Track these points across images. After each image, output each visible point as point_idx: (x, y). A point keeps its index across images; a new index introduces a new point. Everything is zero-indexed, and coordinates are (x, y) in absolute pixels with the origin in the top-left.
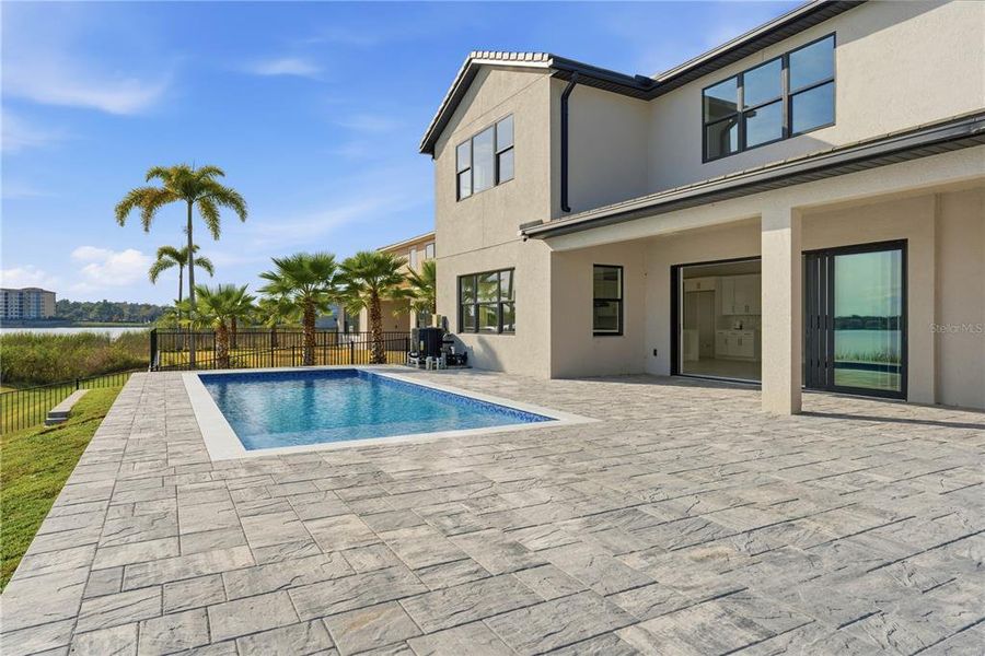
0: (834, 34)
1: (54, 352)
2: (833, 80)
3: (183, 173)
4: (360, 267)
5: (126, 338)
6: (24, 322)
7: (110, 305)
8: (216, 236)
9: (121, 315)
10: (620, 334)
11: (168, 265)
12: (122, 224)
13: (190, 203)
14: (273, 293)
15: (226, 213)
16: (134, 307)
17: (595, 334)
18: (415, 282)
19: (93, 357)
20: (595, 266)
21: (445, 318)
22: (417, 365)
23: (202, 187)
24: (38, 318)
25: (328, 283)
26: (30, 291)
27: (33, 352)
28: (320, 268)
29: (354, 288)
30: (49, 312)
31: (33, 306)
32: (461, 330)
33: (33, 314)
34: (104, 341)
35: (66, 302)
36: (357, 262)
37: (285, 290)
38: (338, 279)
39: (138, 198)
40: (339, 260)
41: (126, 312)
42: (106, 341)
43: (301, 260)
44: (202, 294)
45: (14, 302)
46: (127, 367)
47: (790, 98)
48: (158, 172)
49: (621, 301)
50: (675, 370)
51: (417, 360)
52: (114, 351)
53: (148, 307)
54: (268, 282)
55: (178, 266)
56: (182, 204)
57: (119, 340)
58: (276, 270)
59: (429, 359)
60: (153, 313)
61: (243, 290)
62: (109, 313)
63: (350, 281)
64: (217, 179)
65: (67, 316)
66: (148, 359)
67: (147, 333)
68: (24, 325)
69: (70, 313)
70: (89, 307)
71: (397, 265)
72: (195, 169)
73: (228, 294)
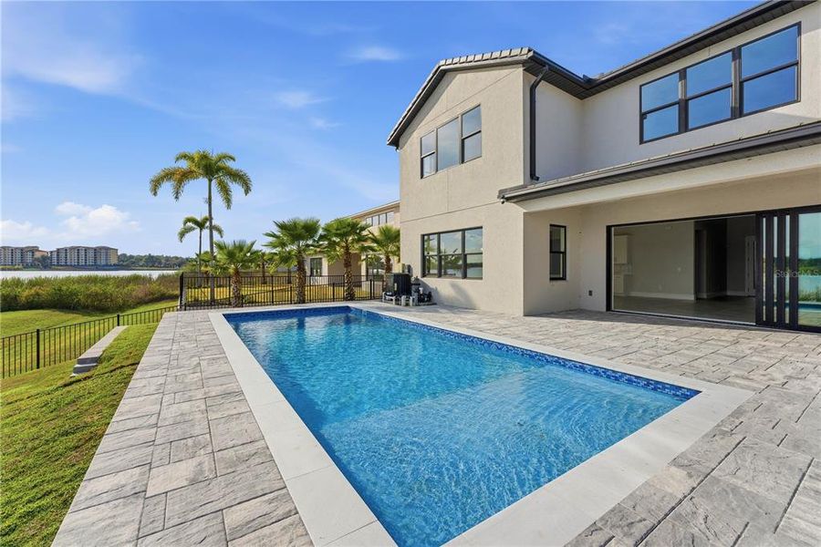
0: (799, 24)
1: (110, 289)
2: (797, 64)
3: (204, 157)
4: (337, 230)
5: (162, 278)
6: (97, 268)
7: (153, 257)
8: (229, 207)
9: (160, 263)
10: (564, 278)
11: (191, 229)
12: (155, 194)
13: (210, 181)
14: (275, 247)
15: (236, 189)
16: (168, 259)
17: (552, 279)
18: (375, 240)
19: (138, 291)
20: (551, 225)
21: (409, 266)
22: (394, 302)
23: (219, 169)
24: (107, 265)
25: (314, 241)
26: (101, 248)
27: (94, 288)
28: (310, 229)
29: (332, 245)
30: (114, 261)
31: (103, 257)
32: (424, 275)
33: (103, 262)
34: (148, 280)
35: (124, 255)
36: (335, 226)
37: (283, 245)
38: (322, 237)
39: (168, 175)
40: (322, 224)
41: (163, 261)
42: (149, 280)
43: (295, 223)
44: (221, 247)
45: (91, 254)
46: (162, 298)
47: (741, 84)
48: (185, 157)
49: (564, 253)
50: (608, 307)
51: (394, 298)
52: (155, 287)
53: (177, 258)
54: (271, 239)
55: (198, 230)
56: (203, 181)
57: (157, 280)
58: (276, 231)
59: (403, 298)
60: (180, 262)
61: (252, 244)
62: (152, 262)
63: (329, 240)
64: (230, 164)
65: (125, 263)
66: (178, 292)
67: (177, 275)
68: (97, 269)
69: (127, 262)
70: (139, 258)
71: (363, 229)
72: (214, 155)
73: (240, 247)
